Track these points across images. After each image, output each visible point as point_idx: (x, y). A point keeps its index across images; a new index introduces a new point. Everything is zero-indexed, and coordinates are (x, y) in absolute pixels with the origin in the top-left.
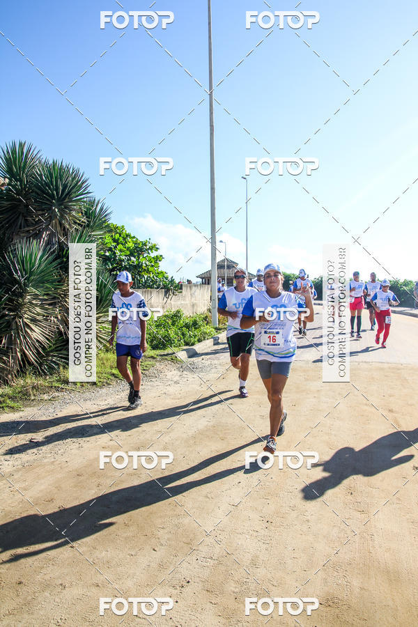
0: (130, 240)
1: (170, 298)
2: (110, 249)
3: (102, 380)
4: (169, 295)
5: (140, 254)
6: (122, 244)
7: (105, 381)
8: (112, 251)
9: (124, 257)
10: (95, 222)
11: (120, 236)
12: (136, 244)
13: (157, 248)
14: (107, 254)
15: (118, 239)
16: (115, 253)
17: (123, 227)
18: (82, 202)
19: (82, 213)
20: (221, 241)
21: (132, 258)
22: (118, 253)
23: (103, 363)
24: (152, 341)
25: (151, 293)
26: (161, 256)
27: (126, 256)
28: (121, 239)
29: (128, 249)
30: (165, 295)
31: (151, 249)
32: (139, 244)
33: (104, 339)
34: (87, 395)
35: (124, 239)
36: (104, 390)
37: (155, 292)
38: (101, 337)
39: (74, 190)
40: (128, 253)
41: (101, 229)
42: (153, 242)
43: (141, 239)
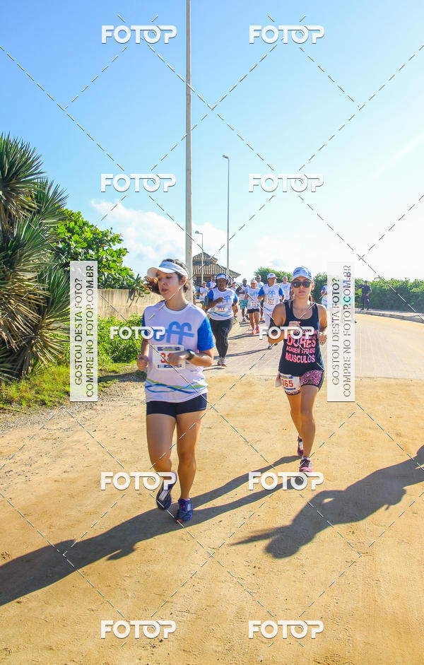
0: (87, 229)
1: (136, 299)
2: (64, 240)
3: (53, 399)
4: (134, 296)
5: (99, 247)
6: (78, 234)
7: (57, 400)
8: (66, 242)
9: (80, 250)
10: (47, 209)
11: (76, 224)
12: (94, 234)
13: (121, 240)
14: (60, 246)
15: (74, 228)
16: (69, 245)
17: (79, 213)
18: (32, 183)
19: (32, 197)
20: (197, 232)
21: (91, 251)
22: (73, 245)
23: (55, 379)
24: (113, 352)
25: (113, 293)
26: (125, 249)
27: (83, 248)
28: (77, 228)
29: (85, 240)
30: (130, 296)
31: (113, 240)
32: (99, 234)
33: (55, 349)
34: (35, 417)
35: (81, 228)
36: (55, 412)
37: (117, 292)
38: (51, 347)
39: (23, 169)
40: (86, 245)
41: (54, 216)
42: (116, 232)
43: (101, 228)
